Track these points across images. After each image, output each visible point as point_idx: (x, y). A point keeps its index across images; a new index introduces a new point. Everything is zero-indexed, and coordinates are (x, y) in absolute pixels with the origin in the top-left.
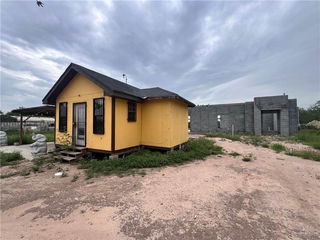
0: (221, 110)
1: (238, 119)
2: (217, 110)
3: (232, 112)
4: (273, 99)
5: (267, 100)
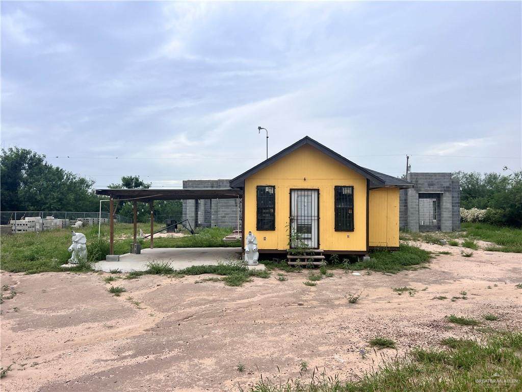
4: (434, 178)
5: (426, 179)
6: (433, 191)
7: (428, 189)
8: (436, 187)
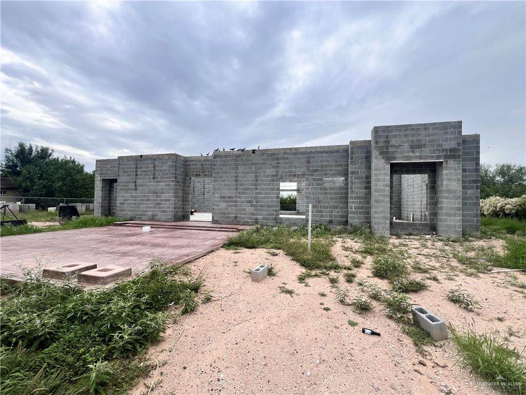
0: (288, 163)
1: (331, 189)
2: (278, 163)
3: (316, 171)
4: (423, 132)
5: (406, 135)
6: (420, 157)
7: (411, 154)
8: (426, 151)
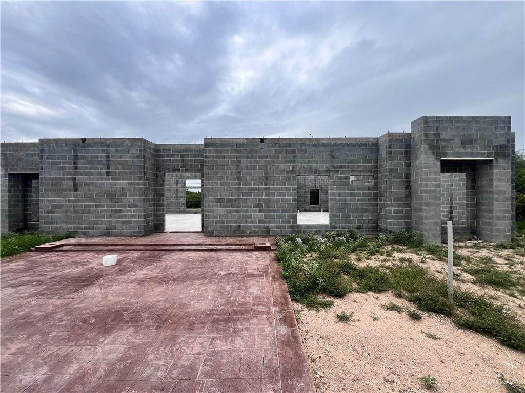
5: (457, 128)
6: (471, 154)
7: (462, 151)
8: (478, 147)
